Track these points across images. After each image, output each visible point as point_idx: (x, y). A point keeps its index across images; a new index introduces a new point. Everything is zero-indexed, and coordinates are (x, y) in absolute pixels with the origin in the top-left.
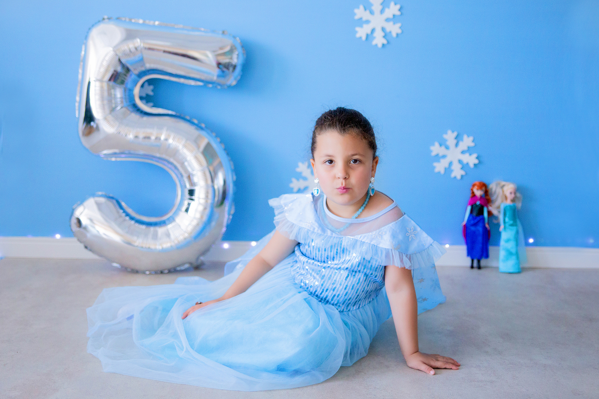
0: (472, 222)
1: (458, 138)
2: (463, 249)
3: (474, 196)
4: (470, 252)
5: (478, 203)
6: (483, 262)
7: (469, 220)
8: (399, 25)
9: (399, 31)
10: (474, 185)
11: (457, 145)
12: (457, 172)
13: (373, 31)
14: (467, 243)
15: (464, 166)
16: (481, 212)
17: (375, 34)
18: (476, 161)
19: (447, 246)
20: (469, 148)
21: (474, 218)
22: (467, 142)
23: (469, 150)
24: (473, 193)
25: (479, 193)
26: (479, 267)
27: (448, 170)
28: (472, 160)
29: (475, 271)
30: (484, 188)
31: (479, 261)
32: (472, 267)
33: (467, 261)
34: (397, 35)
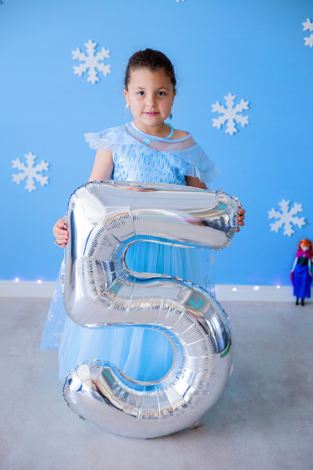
0: (299, 271)
1: (290, 205)
2: (290, 289)
3: (300, 250)
4: (296, 293)
5: (304, 256)
6: (306, 300)
7: (296, 269)
8: (247, 117)
9: (247, 122)
10: (301, 242)
11: (289, 210)
12: (288, 231)
13: (226, 122)
14: (294, 284)
15: (294, 227)
16: (306, 263)
17: (228, 125)
18: (304, 223)
19: (278, 287)
20: (298, 213)
21: (300, 268)
22: (297, 208)
23: (299, 215)
24: (300, 247)
25: (305, 248)
26: (303, 304)
27: (281, 229)
28: (300, 222)
29: (300, 307)
30: (309, 245)
31: (303, 300)
32: (297, 303)
33: (294, 299)
34: (246, 125)
